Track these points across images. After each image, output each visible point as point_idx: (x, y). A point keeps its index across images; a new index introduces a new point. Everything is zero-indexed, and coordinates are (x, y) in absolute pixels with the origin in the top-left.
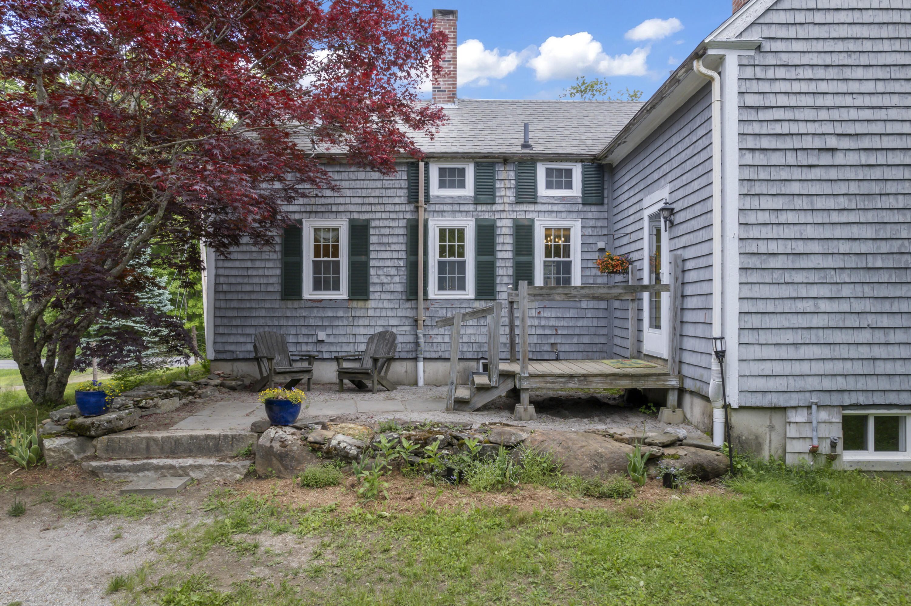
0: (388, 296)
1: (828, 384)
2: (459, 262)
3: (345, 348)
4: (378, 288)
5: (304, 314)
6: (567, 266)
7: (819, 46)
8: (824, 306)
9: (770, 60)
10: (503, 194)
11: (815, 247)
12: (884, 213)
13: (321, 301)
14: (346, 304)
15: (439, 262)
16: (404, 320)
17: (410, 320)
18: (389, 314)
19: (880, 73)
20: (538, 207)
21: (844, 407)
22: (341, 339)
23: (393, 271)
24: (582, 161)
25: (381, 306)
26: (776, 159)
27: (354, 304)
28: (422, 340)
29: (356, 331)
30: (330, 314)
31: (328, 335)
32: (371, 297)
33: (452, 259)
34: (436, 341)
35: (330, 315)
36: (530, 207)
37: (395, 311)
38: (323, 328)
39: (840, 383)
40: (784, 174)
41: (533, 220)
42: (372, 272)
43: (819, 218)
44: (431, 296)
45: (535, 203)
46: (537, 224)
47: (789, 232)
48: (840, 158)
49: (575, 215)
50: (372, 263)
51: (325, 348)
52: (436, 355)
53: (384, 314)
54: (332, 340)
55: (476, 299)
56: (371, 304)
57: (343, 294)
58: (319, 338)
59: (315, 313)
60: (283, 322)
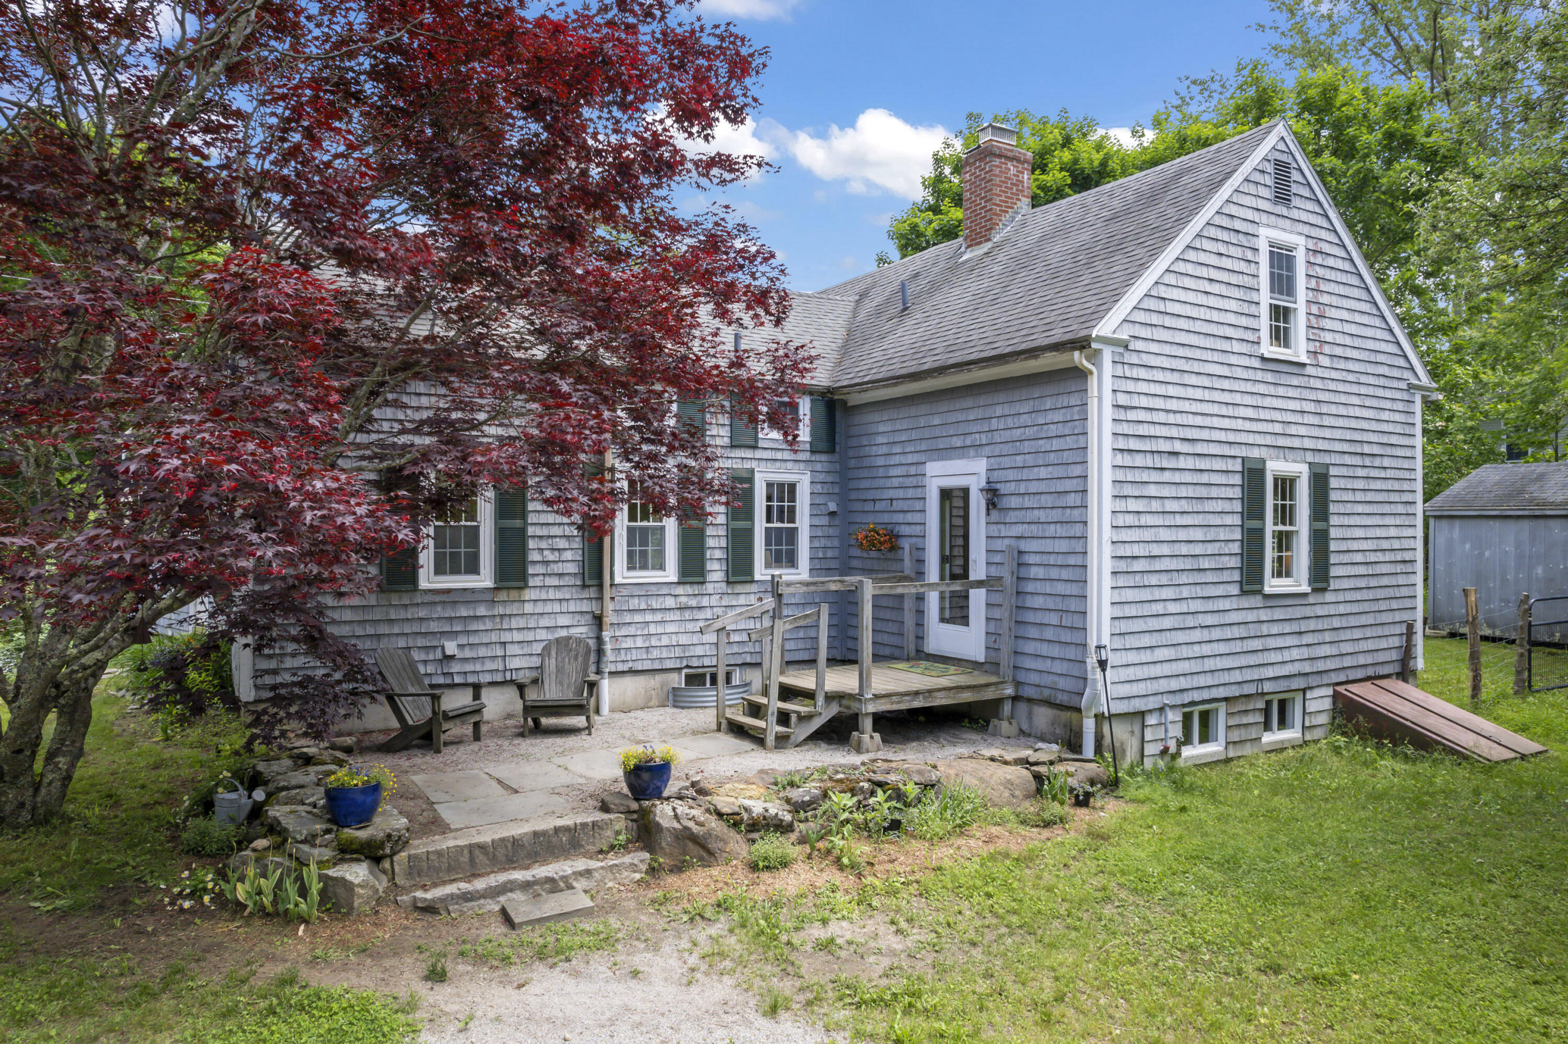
0: (554, 581)
1: (1174, 685)
2: (654, 529)
3: (490, 666)
4: (540, 569)
5: (421, 615)
6: (792, 534)
7: (1167, 349)
8: (1173, 608)
9: (1134, 359)
10: (714, 432)
11: (1165, 550)
12: (1211, 516)
13: (448, 591)
14: (489, 596)
15: (629, 528)
16: (578, 617)
17: (589, 617)
18: (556, 607)
19: (1206, 382)
20: (759, 454)
21: (1184, 706)
22: (482, 652)
23: (562, 544)
24: (811, 393)
25: (544, 596)
26: (1139, 461)
27: (502, 596)
28: (608, 647)
29: (506, 637)
30: (464, 612)
31: (461, 647)
32: (531, 583)
33: (645, 523)
34: (624, 645)
35: (465, 614)
36: (748, 454)
37: (565, 604)
38: (453, 634)
39: (1183, 683)
40: (1145, 476)
41: (752, 471)
42: (532, 544)
43: (1169, 520)
44: (618, 580)
45: (755, 447)
46: (757, 476)
47: (1148, 535)
48: (1182, 463)
49: (802, 465)
50: (531, 531)
51: (455, 668)
52: (625, 667)
53: (549, 608)
54: (468, 653)
55: (679, 583)
56: (528, 594)
57: (485, 579)
58: (448, 653)
59: (439, 611)
60: (384, 629)
